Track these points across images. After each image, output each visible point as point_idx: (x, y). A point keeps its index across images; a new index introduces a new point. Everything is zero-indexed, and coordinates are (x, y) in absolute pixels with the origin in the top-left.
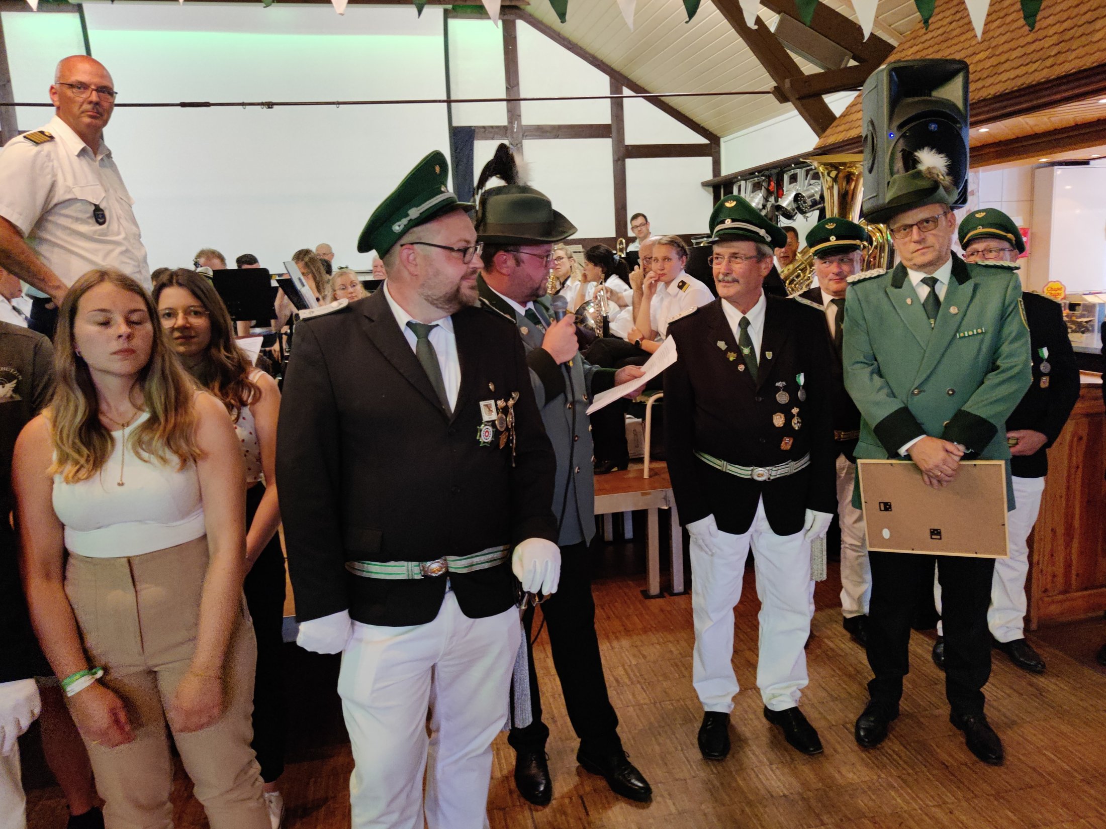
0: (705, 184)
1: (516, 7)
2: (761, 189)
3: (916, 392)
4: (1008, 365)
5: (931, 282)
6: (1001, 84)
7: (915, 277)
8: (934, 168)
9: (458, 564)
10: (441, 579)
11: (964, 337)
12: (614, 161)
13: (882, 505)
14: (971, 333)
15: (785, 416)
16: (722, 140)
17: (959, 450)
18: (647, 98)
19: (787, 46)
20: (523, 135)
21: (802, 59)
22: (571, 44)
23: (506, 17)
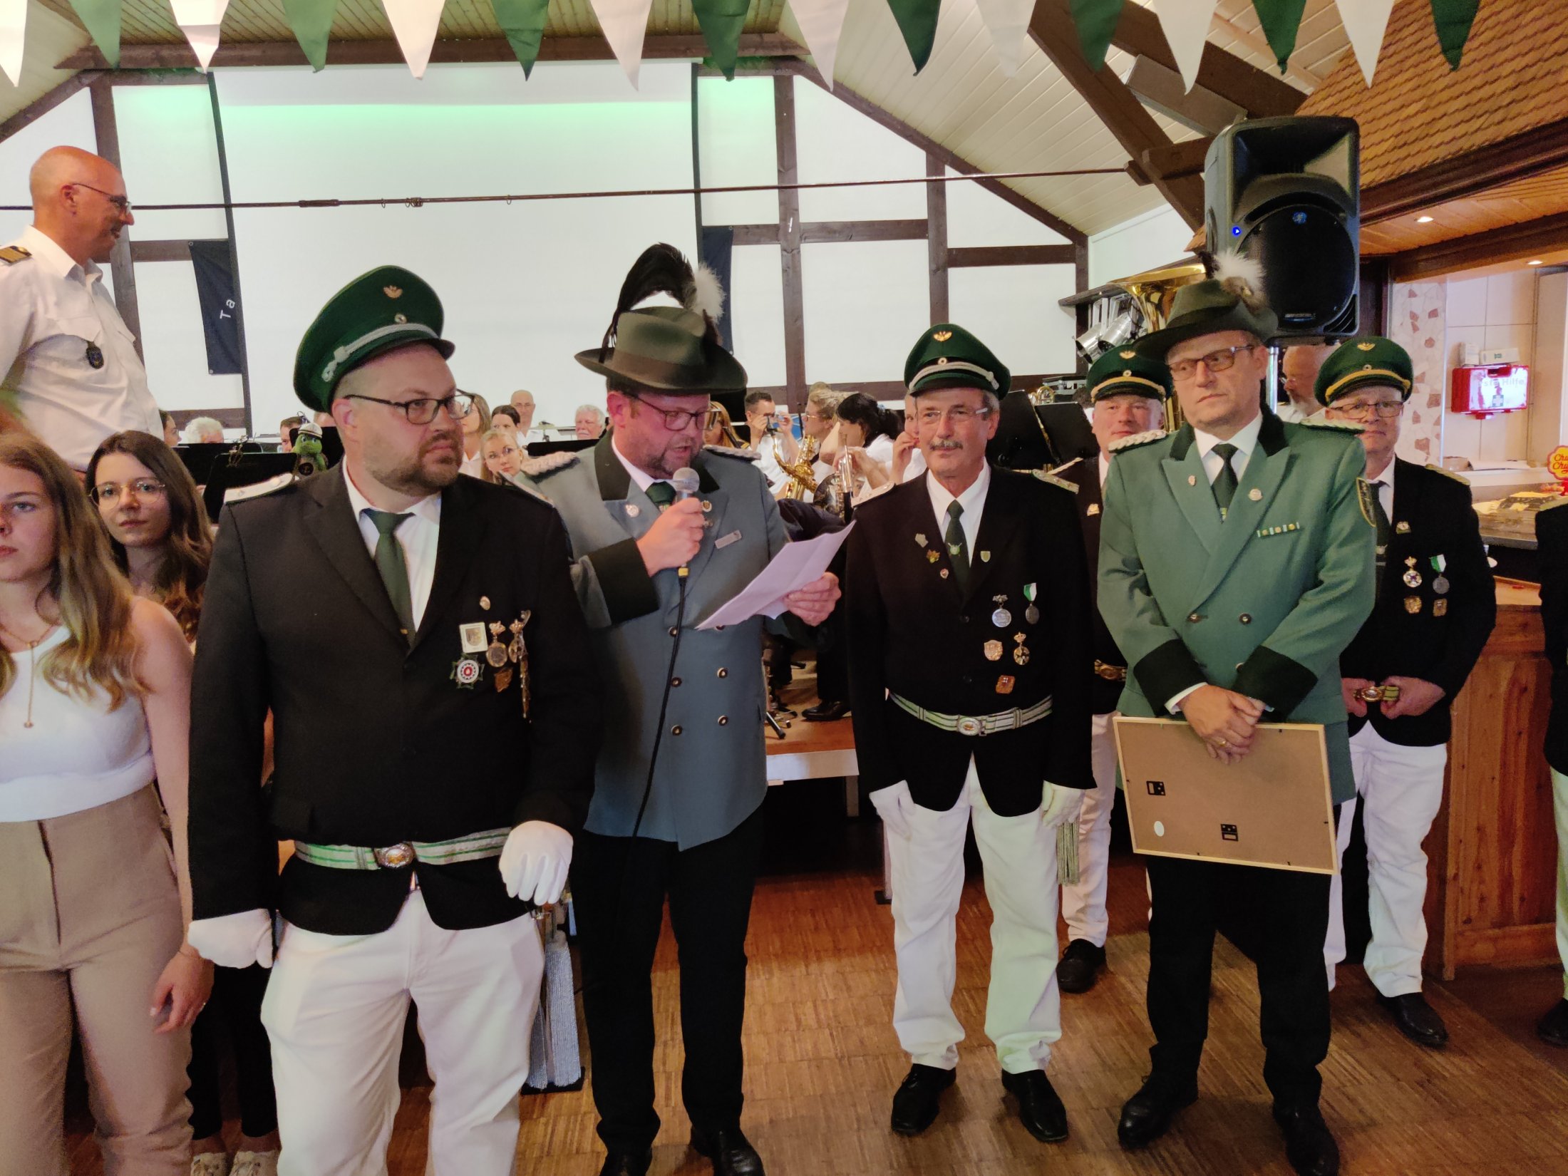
0: (1065, 303)
1: (793, 58)
2: (1129, 311)
3: (1194, 617)
4: (1335, 580)
5: (1227, 452)
6: (1431, 152)
7: (1205, 442)
8: (1239, 278)
9: (430, 852)
10: (405, 872)
11: (1269, 536)
12: (930, 271)
13: (1151, 786)
14: (1278, 530)
15: (1003, 645)
16: (1090, 239)
17: (1254, 707)
18: (981, 181)
19: (1146, 102)
20: (801, 237)
21: (1169, 120)
22: (871, 107)
23: (779, 73)
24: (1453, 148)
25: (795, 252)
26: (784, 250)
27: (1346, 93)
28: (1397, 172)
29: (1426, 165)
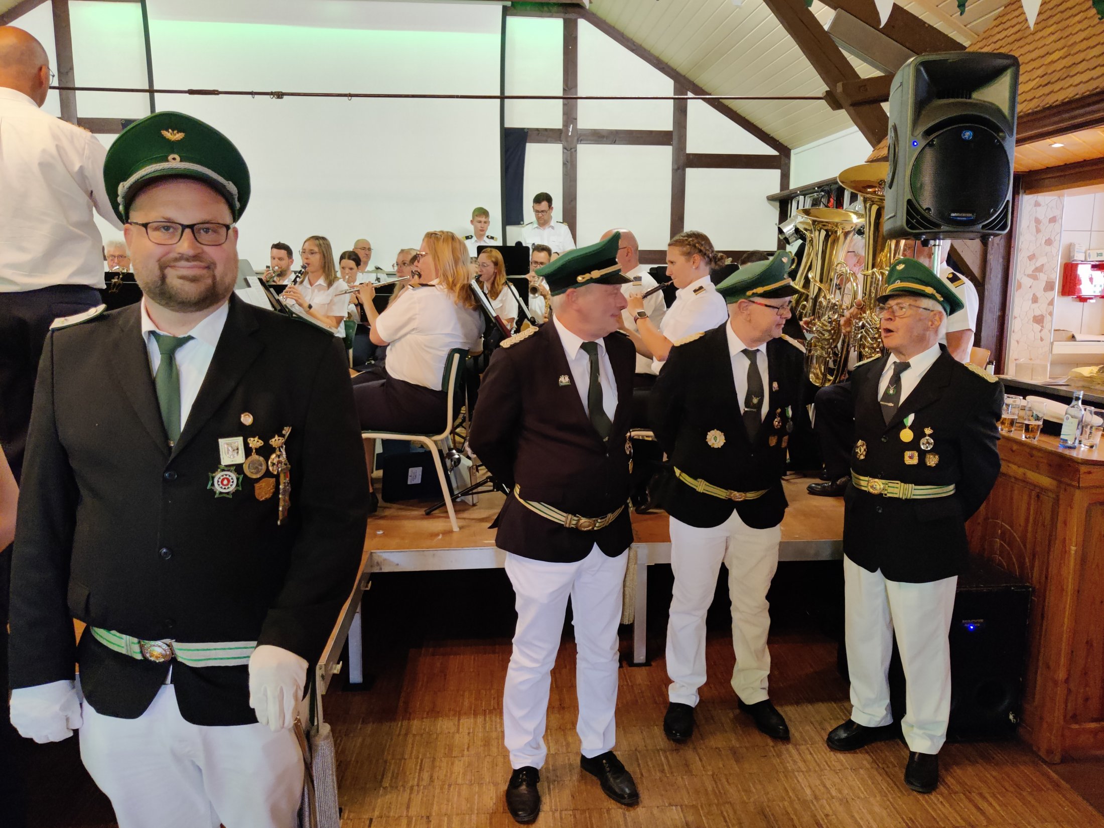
0: (771, 199)
1: (576, 5)
10: (163, 668)
12: (673, 169)
16: (792, 152)
20: (578, 140)
21: (860, 61)
22: (634, 45)
23: (567, 16)
25: (573, 150)
26: (564, 148)
29: (1068, 100)
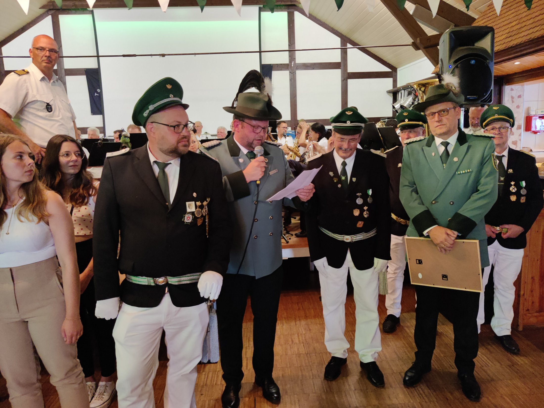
0: (389, 92)
2: (411, 95)
3: (434, 202)
4: (484, 190)
6: (520, 39)
7: (438, 141)
8: (450, 83)
9: (173, 281)
10: (164, 287)
11: (460, 174)
12: (342, 80)
13: (418, 261)
14: (464, 172)
15: (360, 211)
16: (398, 69)
17: (454, 234)
18: (359, 49)
19: (419, 21)
20: (296, 68)
21: (427, 27)
22: (321, 23)
23: (289, 10)
24: (528, 37)
25: (294, 73)
26: (290, 73)
27: (490, 18)
28: (507, 46)
29: (518, 43)
